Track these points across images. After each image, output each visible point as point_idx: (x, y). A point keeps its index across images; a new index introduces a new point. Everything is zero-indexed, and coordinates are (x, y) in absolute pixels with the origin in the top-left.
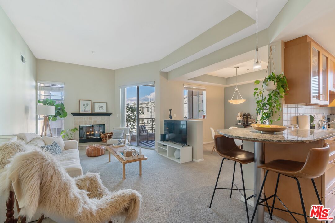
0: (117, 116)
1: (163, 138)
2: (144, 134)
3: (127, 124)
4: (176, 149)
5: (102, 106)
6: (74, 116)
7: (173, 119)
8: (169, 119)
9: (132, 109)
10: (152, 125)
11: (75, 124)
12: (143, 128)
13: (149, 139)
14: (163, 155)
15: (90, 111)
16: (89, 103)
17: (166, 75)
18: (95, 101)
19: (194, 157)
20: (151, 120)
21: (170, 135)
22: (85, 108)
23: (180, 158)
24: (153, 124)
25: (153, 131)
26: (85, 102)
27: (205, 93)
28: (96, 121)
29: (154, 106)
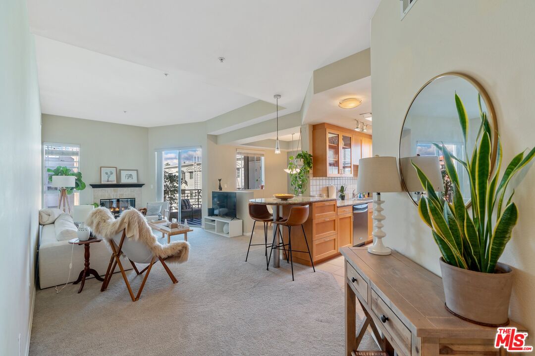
0: (152, 188)
1: (211, 213)
2: (188, 210)
3: (165, 197)
4: (225, 223)
5: (131, 175)
6: (93, 188)
7: (223, 190)
8: (218, 190)
9: (171, 178)
10: (198, 199)
11: (95, 198)
12: (186, 202)
13: (194, 217)
14: (210, 232)
15: (115, 181)
16: (114, 170)
17: (214, 138)
18: (122, 169)
19: (244, 231)
20: (196, 191)
21: (221, 209)
22: (109, 177)
23: (228, 233)
24: (200, 197)
25: (200, 206)
26: (108, 170)
27: (263, 158)
28: (122, 195)
29: (201, 170)
